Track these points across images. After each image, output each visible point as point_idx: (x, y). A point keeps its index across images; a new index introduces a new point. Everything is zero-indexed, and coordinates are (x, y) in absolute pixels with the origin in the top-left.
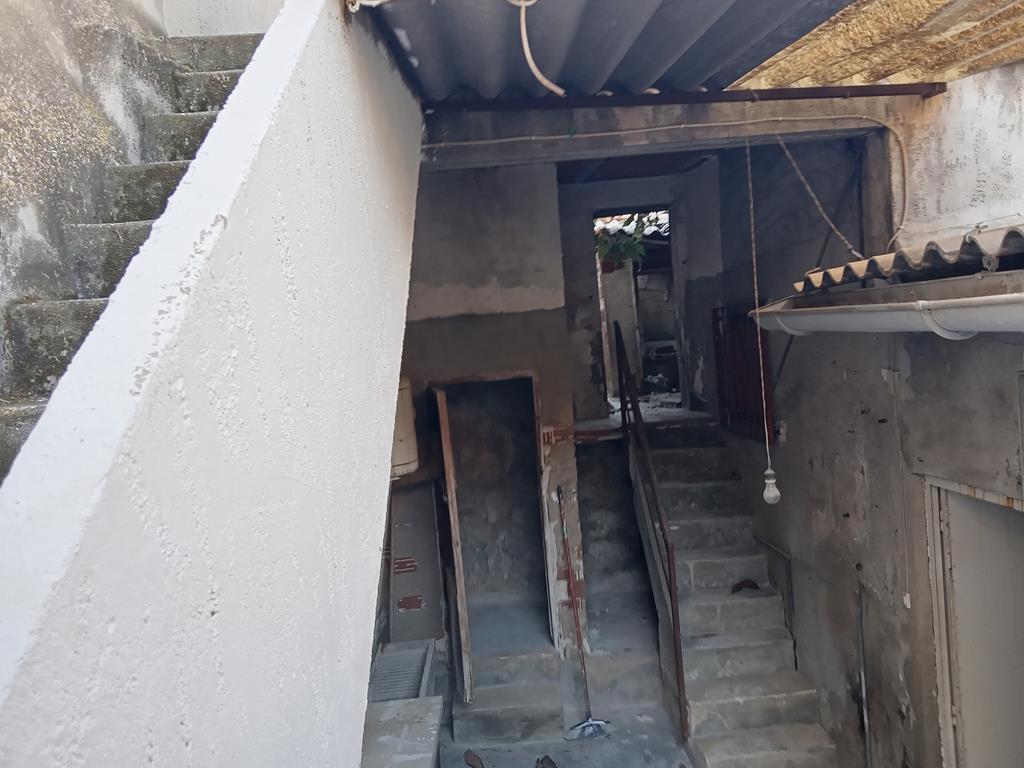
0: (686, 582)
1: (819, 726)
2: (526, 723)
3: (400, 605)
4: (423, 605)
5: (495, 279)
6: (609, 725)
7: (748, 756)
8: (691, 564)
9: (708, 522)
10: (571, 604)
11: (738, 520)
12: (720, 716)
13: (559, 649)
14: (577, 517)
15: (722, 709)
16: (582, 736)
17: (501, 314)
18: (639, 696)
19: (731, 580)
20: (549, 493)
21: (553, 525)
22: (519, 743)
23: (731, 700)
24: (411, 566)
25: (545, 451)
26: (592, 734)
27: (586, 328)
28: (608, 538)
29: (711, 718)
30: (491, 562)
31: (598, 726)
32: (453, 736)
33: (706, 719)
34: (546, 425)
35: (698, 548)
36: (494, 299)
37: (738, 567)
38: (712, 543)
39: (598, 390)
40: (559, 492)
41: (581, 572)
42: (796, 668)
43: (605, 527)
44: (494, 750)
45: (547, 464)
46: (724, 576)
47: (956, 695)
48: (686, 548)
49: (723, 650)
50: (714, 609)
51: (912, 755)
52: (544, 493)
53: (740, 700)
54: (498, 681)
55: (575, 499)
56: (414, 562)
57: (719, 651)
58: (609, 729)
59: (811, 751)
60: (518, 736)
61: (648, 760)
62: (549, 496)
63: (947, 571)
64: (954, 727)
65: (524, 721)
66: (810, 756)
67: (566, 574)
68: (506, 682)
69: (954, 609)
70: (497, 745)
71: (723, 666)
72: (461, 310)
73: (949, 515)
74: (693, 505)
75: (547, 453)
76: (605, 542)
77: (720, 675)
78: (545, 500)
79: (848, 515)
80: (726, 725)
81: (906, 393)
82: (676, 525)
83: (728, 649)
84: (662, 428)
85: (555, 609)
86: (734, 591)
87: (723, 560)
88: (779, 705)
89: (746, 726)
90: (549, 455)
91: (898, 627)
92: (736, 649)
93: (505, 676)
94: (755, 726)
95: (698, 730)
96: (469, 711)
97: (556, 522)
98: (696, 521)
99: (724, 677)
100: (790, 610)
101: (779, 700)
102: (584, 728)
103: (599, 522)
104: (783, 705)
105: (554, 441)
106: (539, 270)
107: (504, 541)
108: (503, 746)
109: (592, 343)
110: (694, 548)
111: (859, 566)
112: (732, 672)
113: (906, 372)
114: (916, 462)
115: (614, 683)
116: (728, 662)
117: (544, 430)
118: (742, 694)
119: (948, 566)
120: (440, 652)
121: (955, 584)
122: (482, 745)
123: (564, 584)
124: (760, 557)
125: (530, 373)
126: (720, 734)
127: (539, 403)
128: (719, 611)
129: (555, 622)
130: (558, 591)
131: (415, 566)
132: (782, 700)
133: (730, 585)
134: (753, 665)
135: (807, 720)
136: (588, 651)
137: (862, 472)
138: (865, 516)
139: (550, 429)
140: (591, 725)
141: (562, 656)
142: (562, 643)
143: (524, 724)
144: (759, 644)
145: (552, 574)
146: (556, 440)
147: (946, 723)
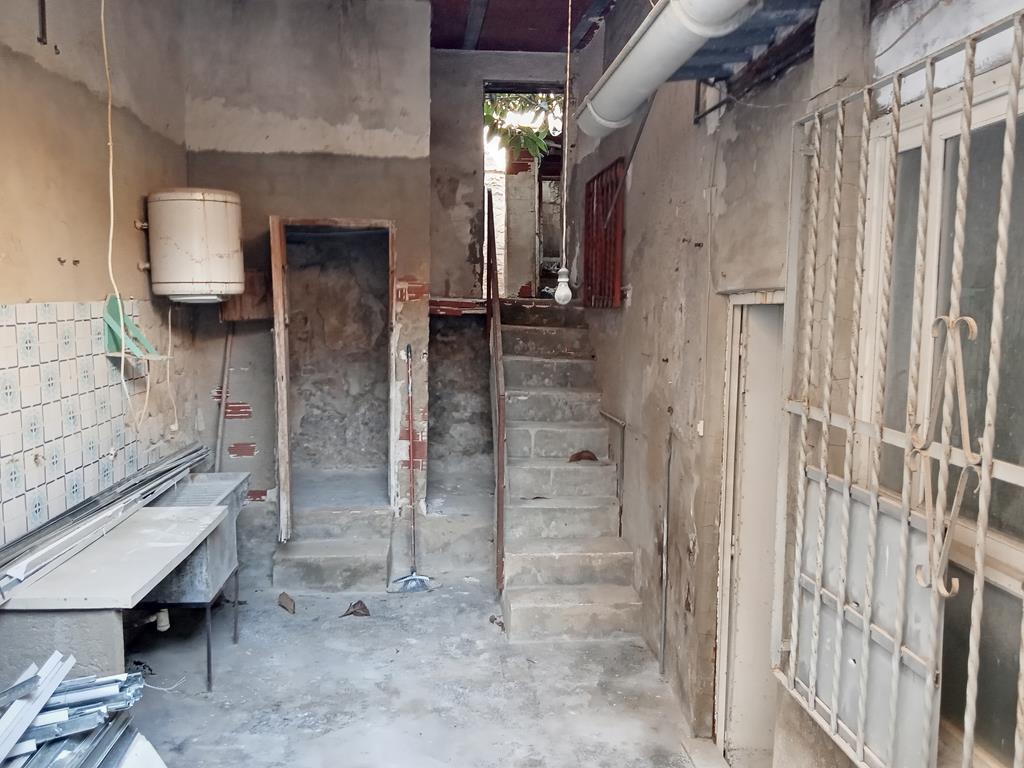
0: (526, 449)
1: (631, 587)
2: (348, 573)
3: (232, 450)
4: (256, 453)
5: (356, 118)
6: (433, 582)
7: (553, 606)
8: (533, 432)
9: (558, 395)
10: (410, 464)
11: (587, 396)
12: (534, 570)
13: (394, 507)
14: (426, 379)
15: (537, 562)
16: (403, 590)
17: (361, 157)
18: (470, 560)
19: (571, 450)
20: (398, 350)
21: (400, 384)
22: (339, 593)
23: (547, 555)
24: (246, 412)
25: (397, 308)
26: (414, 588)
27: (467, 204)
28: (471, 421)
29: (525, 571)
30: (349, 434)
31: (422, 581)
32: (272, 583)
33: (520, 571)
34: (400, 280)
35: (545, 420)
36: (353, 139)
37: (579, 437)
38: (559, 416)
39: (474, 270)
40: (409, 349)
41: (425, 434)
42: (620, 535)
43: (469, 410)
44: (312, 596)
45: (399, 320)
46: (565, 445)
47: (737, 522)
48: (533, 419)
49: (549, 510)
50: (548, 473)
51: (693, 590)
52: (393, 350)
53: (556, 555)
54: (328, 534)
55: (425, 360)
56: (248, 408)
57: (545, 511)
58: (432, 584)
59: (617, 606)
60: (339, 585)
61: (461, 611)
62: (397, 353)
63: (741, 395)
64: (732, 557)
65: (345, 570)
66: (614, 610)
67: (409, 434)
68: (336, 536)
69: (743, 434)
70: (316, 593)
71: (548, 526)
72: (318, 147)
73: (748, 336)
74: (547, 380)
75: (399, 310)
76: (467, 423)
77: (544, 535)
78: (393, 358)
79: (667, 360)
80: (539, 578)
81: (720, 208)
82: (525, 396)
83: (555, 510)
84: (528, 307)
85: (394, 468)
86: (571, 461)
87: (565, 430)
88: (594, 563)
89: (559, 581)
90: (401, 313)
91: (693, 459)
92: (563, 510)
93: (337, 530)
94: (569, 584)
95: (511, 582)
96: (290, 557)
97: (403, 381)
98: (545, 393)
99: (547, 538)
100: (621, 478)
101: (594, 558)
102: (407, 582)
103: (463, 403)
104: (598, 564)
105: (407, 298)
106: (404, 113)
107: (364, 414)
108: (323, 594)
109: (472, 221)
110: (540, 420)
111: (670, 410)
112: (556, 533)
113: (721, 184)
114: (721, 279)
115: (447, 545)
116: (553, 523)
117: (398, 286)
118: (559, 550)
119: (742, 391)
120: (272, 503)
121: (746, 408)
122: (302, 592)
123: (406, 444)
124: (603, 430)
125: (386, 223)
126: (534, 587)
127: (394, 256)
128: (552, 476)
129: (393, 481)
130: (399, 451)
131: (249, 413)
132: (598, 559)
133: (570, 455)
134: (578, 528)
135: (622, 582)
136: (425, 512)
137: (681, 309)
138: (679, 357)
139: (404, 285)
140: (414, 580)
141: (397, 515)
142: (399, 502)
143: (344, 574)
144: (586, 507)
145: (395, 432)
146: (410, 298)
147: (725, 551)
